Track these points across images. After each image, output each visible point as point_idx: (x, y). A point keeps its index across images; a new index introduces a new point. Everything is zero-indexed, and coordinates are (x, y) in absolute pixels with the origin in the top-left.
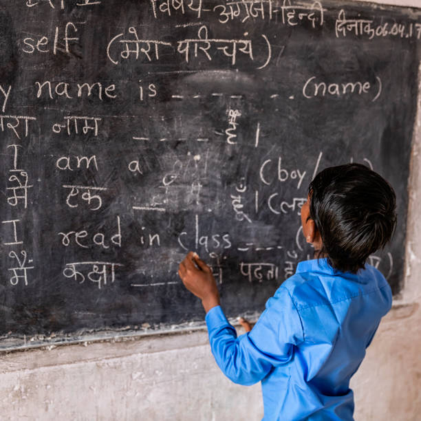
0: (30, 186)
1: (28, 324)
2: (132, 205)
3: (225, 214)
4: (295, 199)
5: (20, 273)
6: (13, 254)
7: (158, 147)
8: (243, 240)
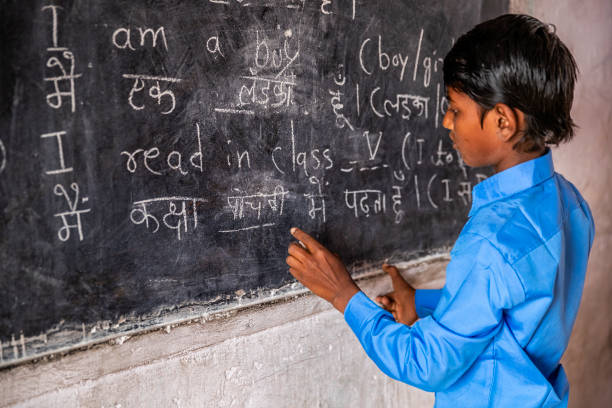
0: (77, 76)
1: (87, 305)
2: (214, 106)
3: (323, 117)
4: (399, 96)
5: (72, 220)
6: (59, 190)
7: (241, 16)
8: (345, 156)
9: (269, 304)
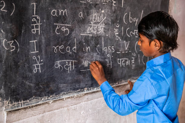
0: (41, 24)
1: (41, 92)
2: (80, 33)
3: (112, 36)
4: (135, 30)
5: (38, 66)
6: (34, 58)
7: (89, 6)
8: (118, 48)
9: (94, 92)
